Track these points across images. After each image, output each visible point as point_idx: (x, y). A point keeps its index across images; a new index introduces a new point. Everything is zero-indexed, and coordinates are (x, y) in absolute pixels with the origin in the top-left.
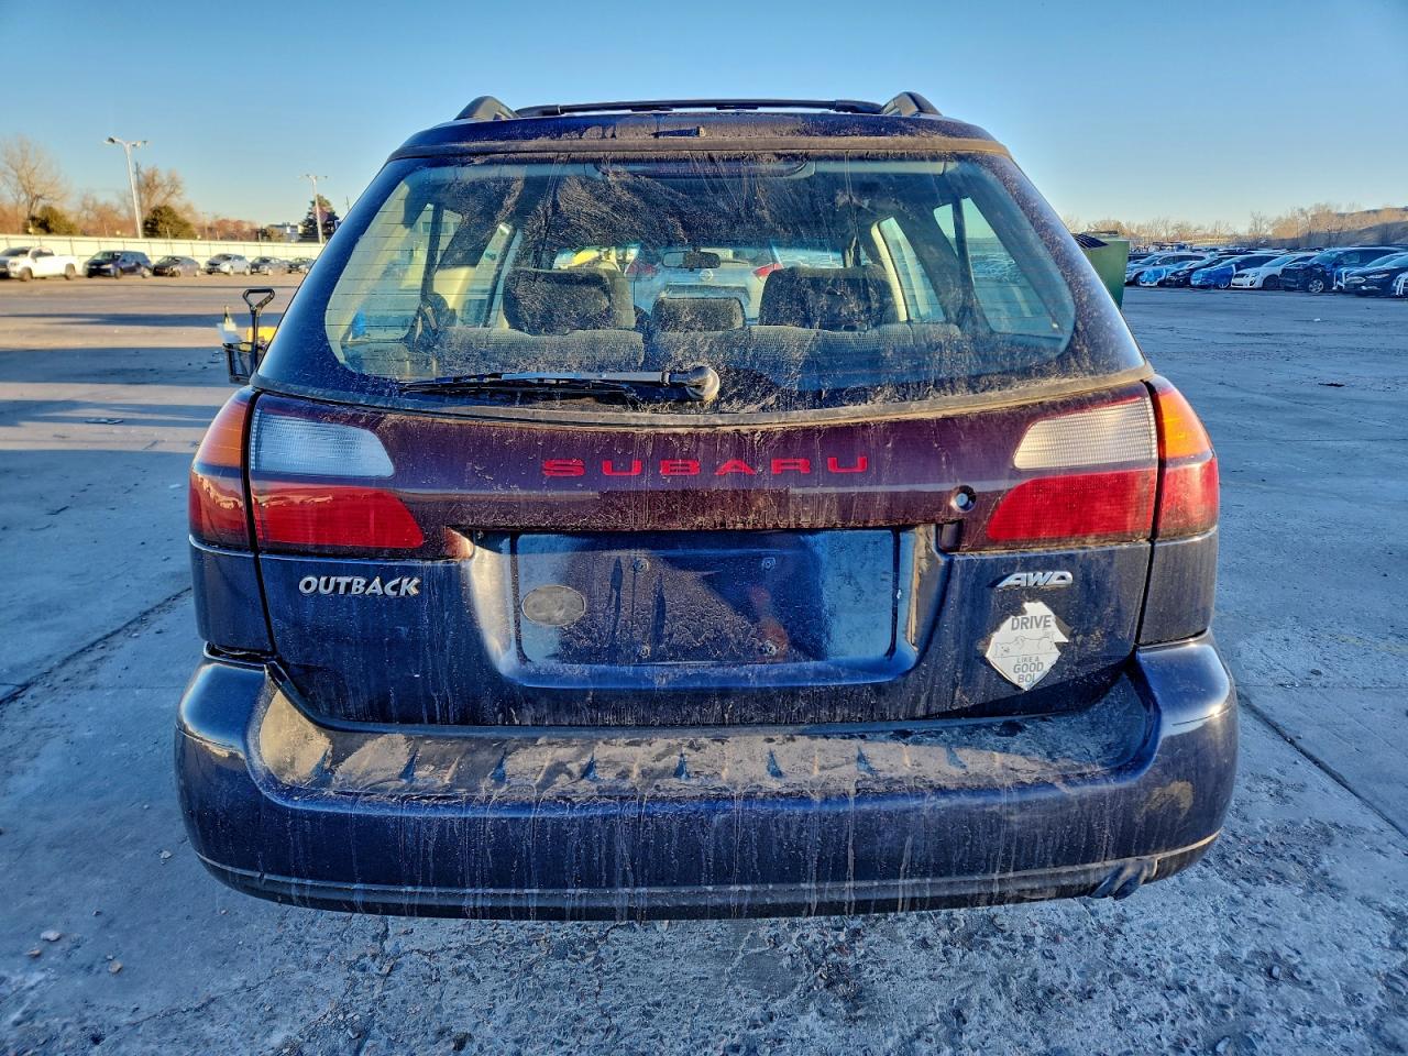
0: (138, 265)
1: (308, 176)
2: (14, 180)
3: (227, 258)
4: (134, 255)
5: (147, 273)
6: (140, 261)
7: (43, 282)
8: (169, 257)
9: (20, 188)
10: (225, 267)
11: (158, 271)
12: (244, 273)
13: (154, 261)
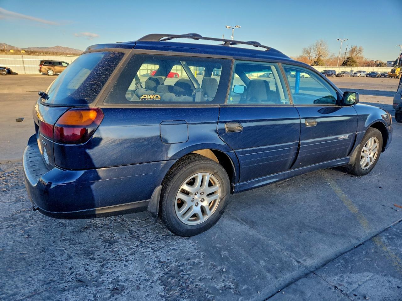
0: (332, 74)
1: (400, 45)
2: (316, 52)
3: (360, 72)
4: (332, 71)
5: (334, 76)
6: (333, 73)
7: (307, 78)
8: (342, 72)
9: (317, 54)
10: (359, 75)
11: (338, 76)
12: (364, 77)
13: (337, 73)
